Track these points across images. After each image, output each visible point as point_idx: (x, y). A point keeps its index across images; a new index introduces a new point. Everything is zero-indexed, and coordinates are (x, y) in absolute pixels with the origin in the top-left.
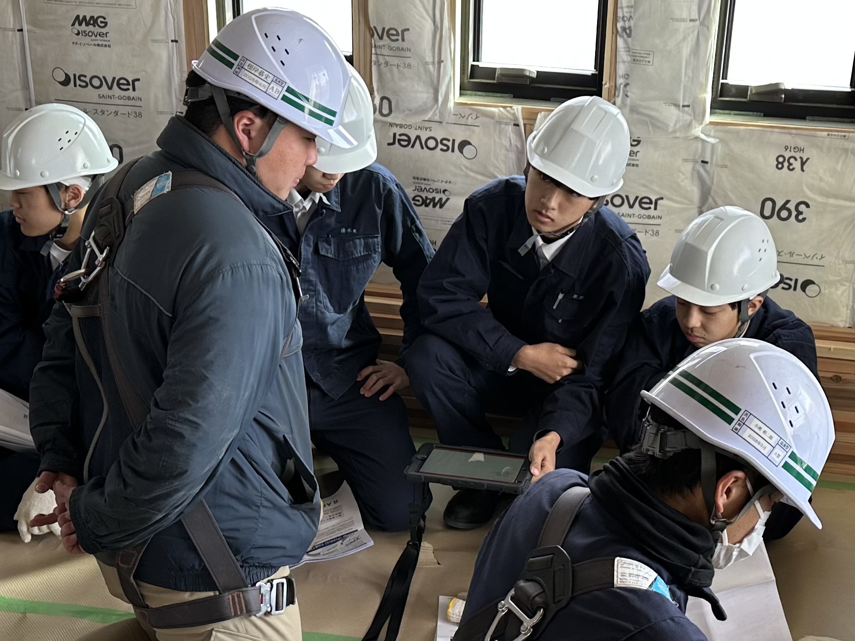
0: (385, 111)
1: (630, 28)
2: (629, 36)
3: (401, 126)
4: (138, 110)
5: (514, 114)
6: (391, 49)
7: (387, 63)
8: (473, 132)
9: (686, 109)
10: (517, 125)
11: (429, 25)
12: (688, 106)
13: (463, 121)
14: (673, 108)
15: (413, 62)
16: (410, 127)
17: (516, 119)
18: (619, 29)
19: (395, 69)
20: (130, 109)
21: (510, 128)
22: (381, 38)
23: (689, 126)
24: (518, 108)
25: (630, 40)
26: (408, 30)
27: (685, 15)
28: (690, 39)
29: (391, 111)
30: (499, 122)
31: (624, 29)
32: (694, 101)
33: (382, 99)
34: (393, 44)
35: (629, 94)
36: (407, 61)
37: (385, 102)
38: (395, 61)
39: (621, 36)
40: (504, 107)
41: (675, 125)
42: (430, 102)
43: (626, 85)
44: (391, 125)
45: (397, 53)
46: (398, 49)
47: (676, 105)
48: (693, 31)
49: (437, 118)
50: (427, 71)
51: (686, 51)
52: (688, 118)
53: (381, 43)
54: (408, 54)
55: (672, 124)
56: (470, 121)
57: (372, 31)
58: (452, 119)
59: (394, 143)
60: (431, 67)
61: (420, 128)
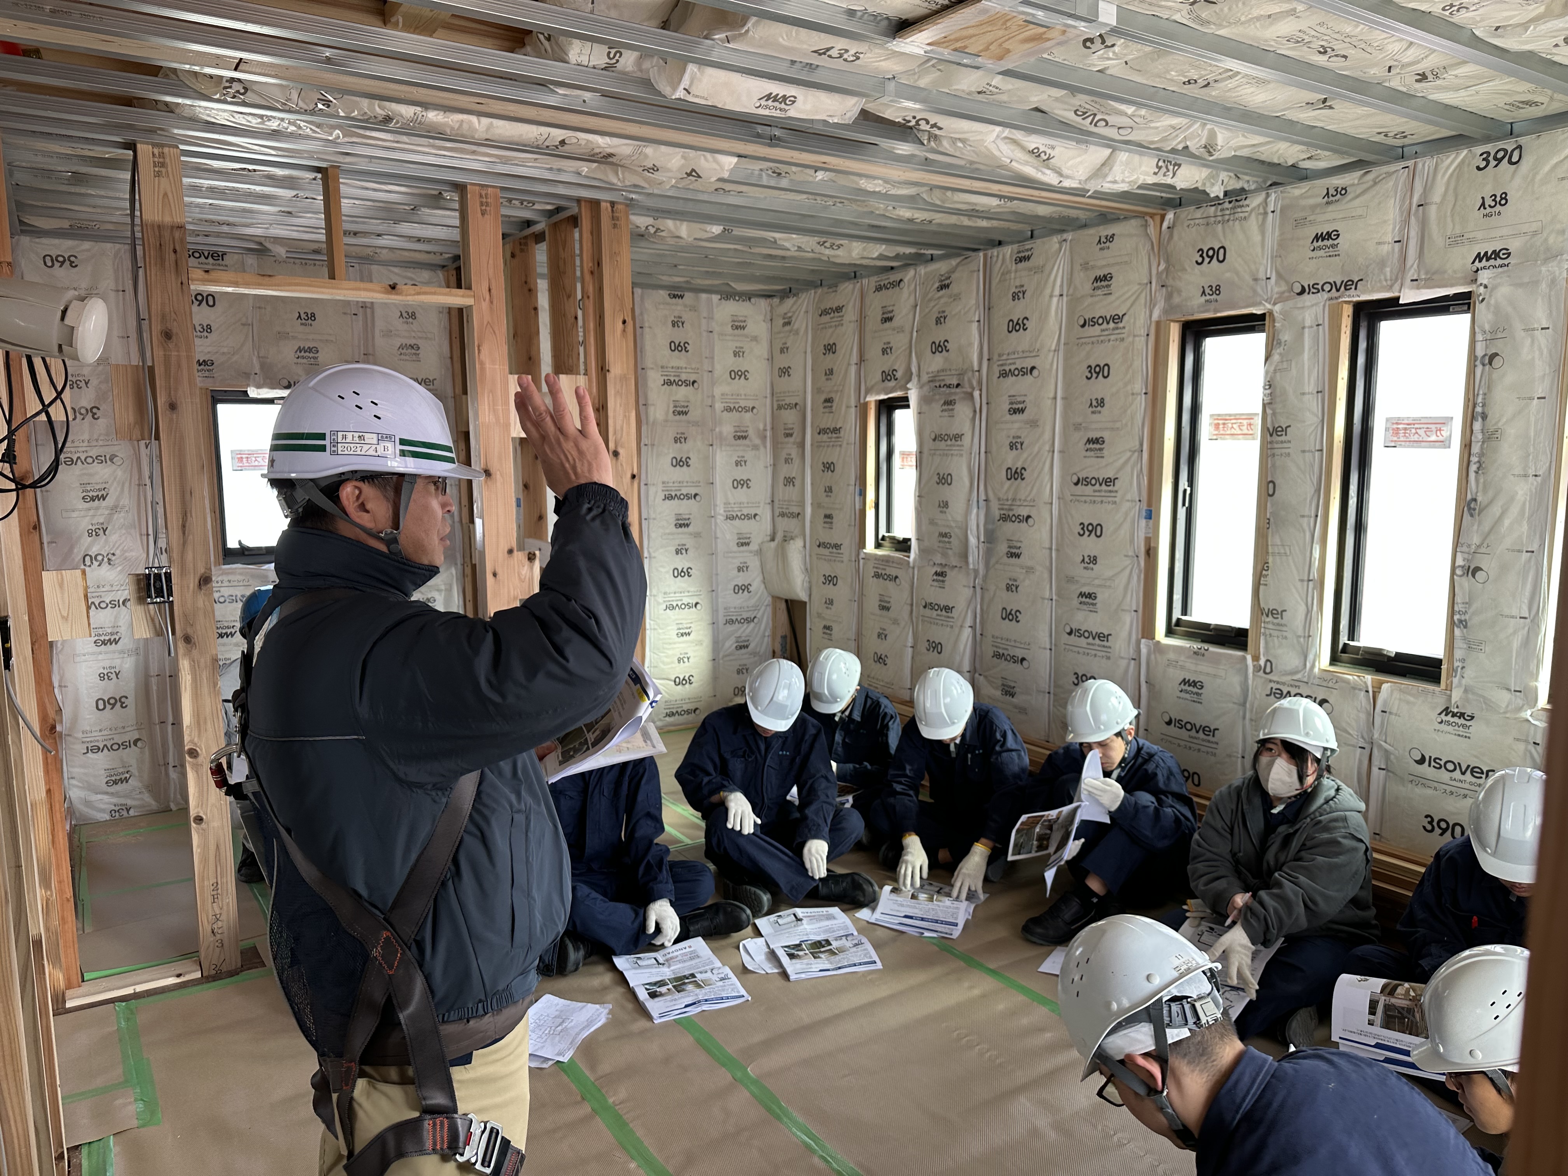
0: (1268, 670)
1: (1465, 620)
2: (1465, 627)
3: (1278, 683)
4: (1108, 655)
5: (1365, 683)
6: (1273, 624)
7: (1270, 635)
8: (1332, 693)
9: (1518, 694)
10: (1367, 691)
11: (1302, 609)
12: (1520, 692)
13: (1325, 684)
14: (1505, 691)
15: (1289, 635)
16: (1284, 684)
17: (1367, 687)
18: (1456, 621)
19: (1275, 639)
20: (1104, 654)
21: (1363, 693)
22: (1267, 616)
23: (1520, 709)
24: (1369, 678)
25: (1465, 630)
26: (1285, 611)
27: (1515, 612)
28: (1520, 633)
29: (1272, 671)
30: (1354, 688)
31: (1460, 621)
32: (1525, 688)
33: (1268, 660)
34: (1275, 621)
35: (1465, 675)
36: (1285, 634)
37: (1269, 664)
38: (1275, 633)
39: (1458, 627)
40: (1359, 676)
41: (1507, 706)
42: (1301, 667)
43: (1463, 668)
44: (1271, 681)
45: (1278, 628)
46: (1278, 624)
47: (1509, 690)
48: (1524, 628)
49: (1305, 680)
50: (1299, 642)
51: (1516, 644)
52: (1520, 702)
53: (1267, 620)
54: (1284, 629)
55: (1504, 706)
56: (1330, 684)
57: (1262, 611)
58: (1316, 681)
59: (1270, 695)
60: (1302, 640)
61: (1292, 686)
